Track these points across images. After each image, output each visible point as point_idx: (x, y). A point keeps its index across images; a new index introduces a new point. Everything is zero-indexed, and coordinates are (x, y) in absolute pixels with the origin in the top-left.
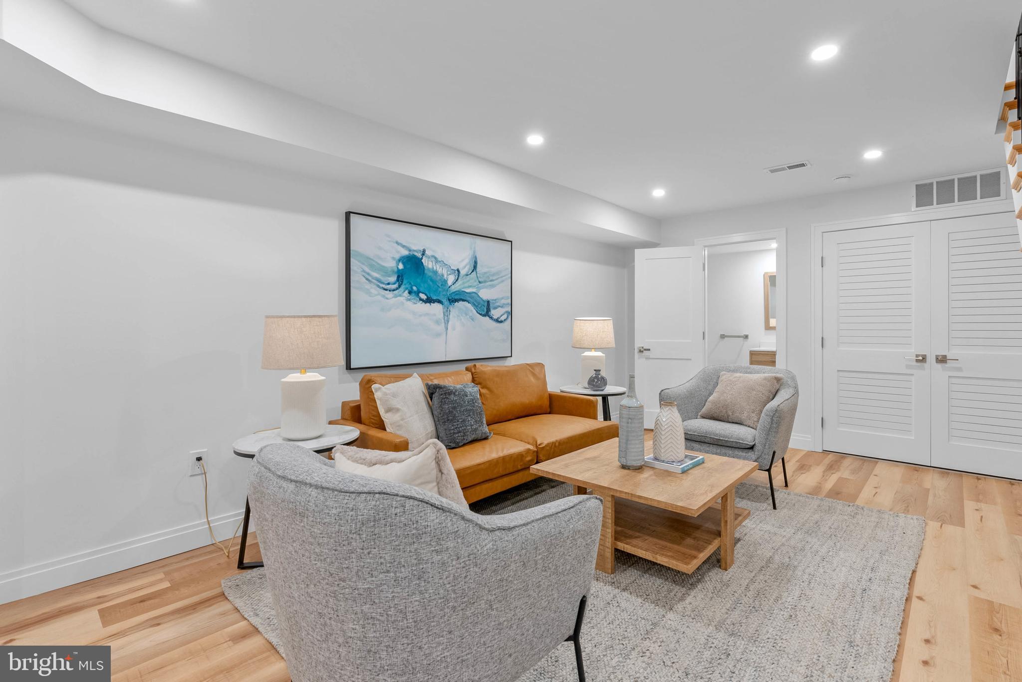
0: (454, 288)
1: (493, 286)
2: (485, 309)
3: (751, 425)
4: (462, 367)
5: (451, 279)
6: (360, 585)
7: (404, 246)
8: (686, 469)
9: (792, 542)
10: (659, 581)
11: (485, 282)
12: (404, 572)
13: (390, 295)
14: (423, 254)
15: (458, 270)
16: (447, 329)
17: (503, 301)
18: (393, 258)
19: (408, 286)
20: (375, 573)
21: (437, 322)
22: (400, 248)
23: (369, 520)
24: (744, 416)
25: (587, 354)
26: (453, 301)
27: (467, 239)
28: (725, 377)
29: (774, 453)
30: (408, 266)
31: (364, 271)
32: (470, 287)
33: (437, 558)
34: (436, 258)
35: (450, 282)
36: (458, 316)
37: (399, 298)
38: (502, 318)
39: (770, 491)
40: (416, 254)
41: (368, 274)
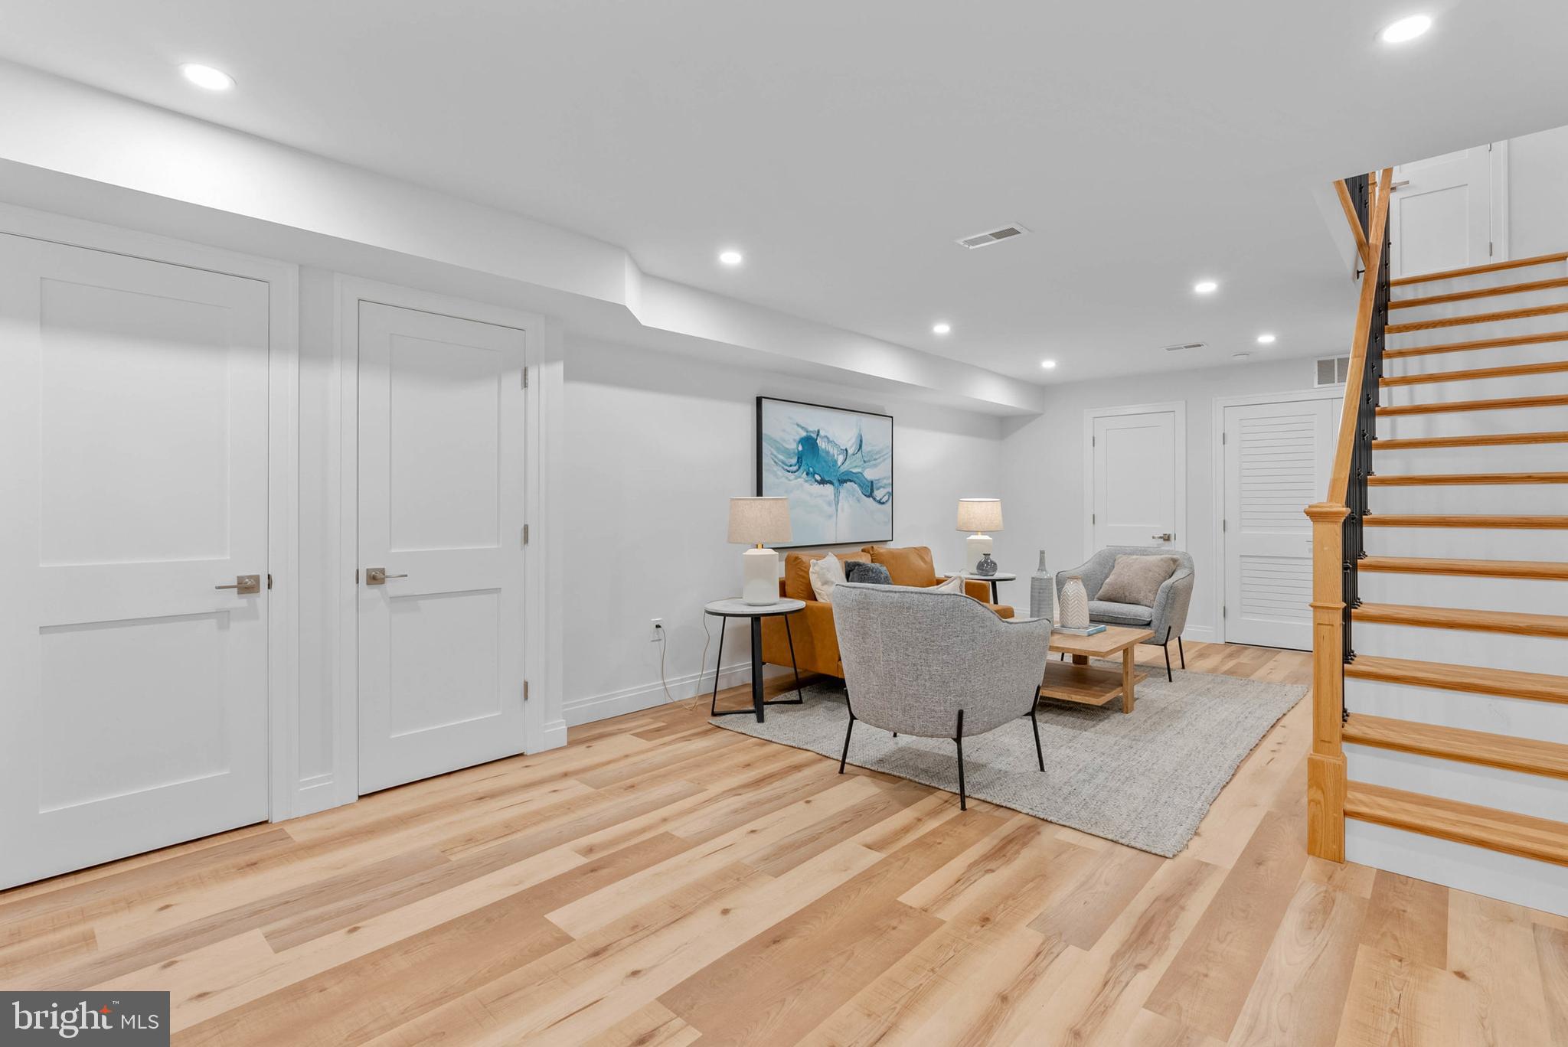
0: (843, 469)
1: (875, 466)
2: (869, 489)
3: (1148, 604)
4: (859, 549)
5: (840, 459)
6: (943, 644)
7: (802, 428)
8: (1091, 633)
9: (1185, 700)
10: (1072, 719)
11: (869, 461)
12: (966, 637)
13: (792, 476)
14: (818, 435)
15: (846, 450)
16: (837, 510)
17: (885, 481)
18: (795, 440)
19: (806, 467)
20: (951, 637)
21: (829, 504)
22: (800, 429)
23: (950, 608)
24: (1141, 596)
25: (973, 537)
26: (842, 482)
27: (854, 417)
28: (1122, 559)
29: (1170, 628)
30: (806, 447)
31: (772, 454)
32: (856, 467)
33: (981, 630)
34: (828, 438)
35: (839, 463)
36: (846, 497)
37: (799, 480)
38: (884, 500)
39: (1167, 671)
40: (812, 435)
41: (776, 457)
